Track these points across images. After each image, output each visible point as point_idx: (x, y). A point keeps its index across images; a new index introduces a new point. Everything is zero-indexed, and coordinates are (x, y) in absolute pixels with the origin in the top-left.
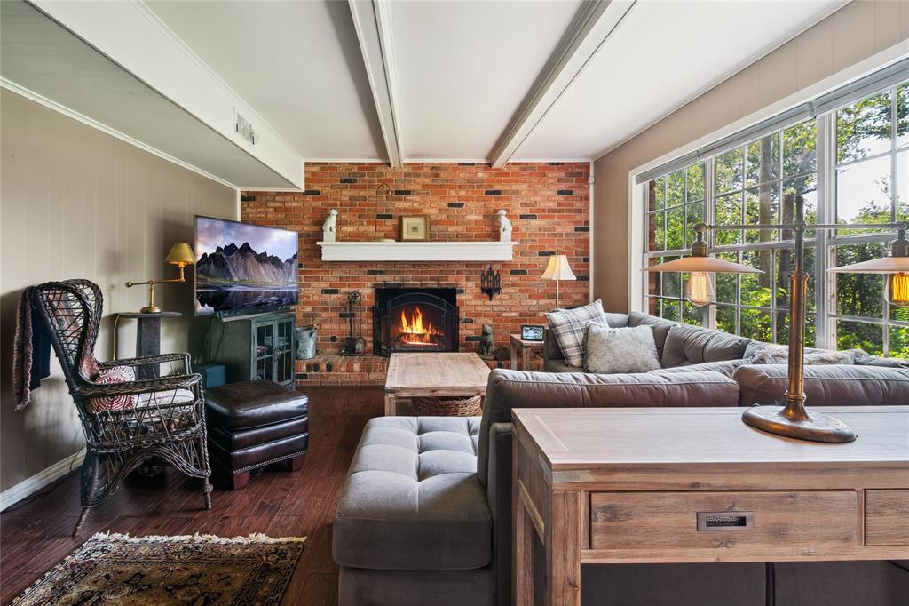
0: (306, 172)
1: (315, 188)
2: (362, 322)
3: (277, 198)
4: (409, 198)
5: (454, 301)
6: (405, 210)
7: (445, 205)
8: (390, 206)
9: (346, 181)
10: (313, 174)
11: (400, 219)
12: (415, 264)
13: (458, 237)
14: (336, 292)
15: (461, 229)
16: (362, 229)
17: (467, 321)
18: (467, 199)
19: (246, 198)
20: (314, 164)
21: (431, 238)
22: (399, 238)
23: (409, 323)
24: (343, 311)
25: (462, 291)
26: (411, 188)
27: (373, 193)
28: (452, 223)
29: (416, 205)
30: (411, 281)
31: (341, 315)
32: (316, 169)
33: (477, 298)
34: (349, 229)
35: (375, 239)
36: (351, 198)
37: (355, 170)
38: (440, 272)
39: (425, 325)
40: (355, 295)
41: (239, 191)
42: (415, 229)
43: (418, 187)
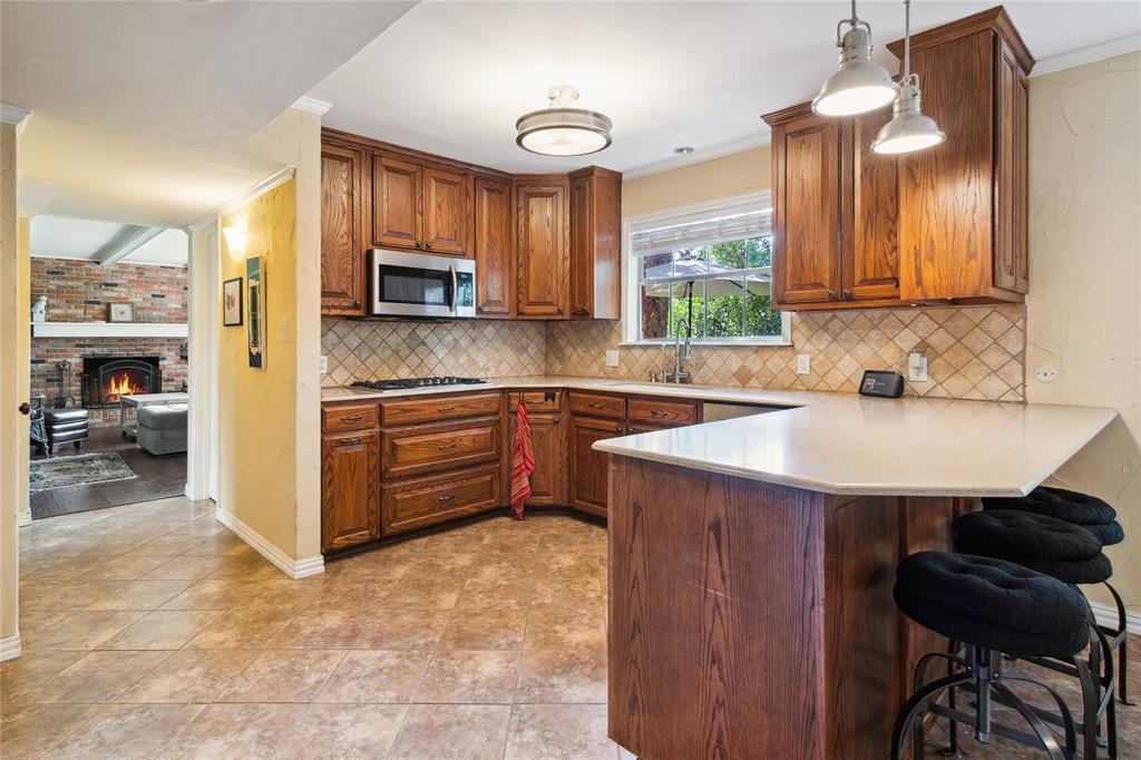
2: (70, 385)
4: (116, 289)
5: (157, 365)
6: (112, 298)
7: (149, 296)
8: (98, 295)
9: (53, 273)
11: (108, 305)
12: (120, 339)
13: (160, 320)
14: (43, 362)
15: (163, 314)
16: (69, 311)
17: (168, 380)
18: (168, 292)
21: (137, 320)
22: (108, 319)
23: (117, 386)
24: (50, 377)
25: (164, 359)
26: (118, 282)
27: (81, 284)
28: (155, 309)
29: (122, 295)
30: (118, 352)
31: (48, 381)
33: (176, 363)
34: (58, 311)
35: (84, 320)
36: (58, 286)
37: (63, 264)
38: (145, 345)
39: (130, 386)
40: (63, 364)
42: (122, 313)
43: (125, 282)
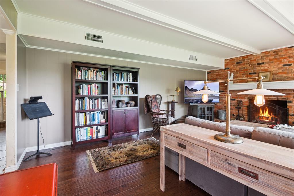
0: (225, 63)
1: (228, 67)
2: (243, 111)
3: (217, 72)
4: (263, 65)
5: (286, 106)
6: (261, 70)
7: (281, 66)
8: (255, 70)
9: (238, 63)
10: (227, 63)
11: (259, 74)
13: (288, 79)
14: (234, 100)
15: (290, 75)
16: (243, 78)
18: (293, 61)
19: (209, 73)
20: (227, 59)
21: (274, 80)
23: (263, 112)
24: (237, 106)
25: (290, 102)
26: (264, 61)
28: (285, 73)
29: (266, 68)
31: (236, 108)
32: (228, 61)
36: (240, 69)
37: (241, 59)
39: (269, 113)
40: (240, 101)
41: (207, 71)
42: (266, 77)
43: (268, 61)
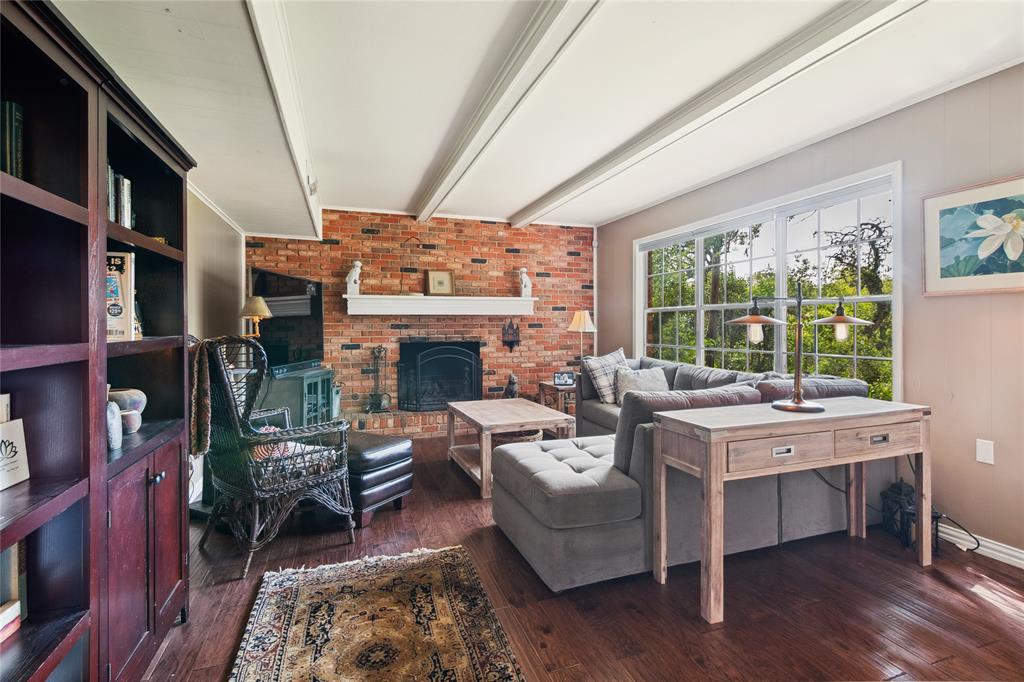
0: (324, 220)
1: (334, 237)
2: (386, 378)
3: (290, 246)
4: (433, 252)
5: (478, 353)
6: (429, 264)
7: (468, 260)
8: (415, 260)
9: (368, 231)
10: (331, 222)
11: (426, 273)
12: (439, 318)
13: (481, 292)
14: (357, 347)
15: (484, 284)
16: (386, 282)
17: (489, 373)
18: (489, 255)
19: (253, 244)
20: (332, 211)
21: (457, 292)
22: (426, 291)
24: (365, 367)
25: (485, 344)
26: (436, 242)
27: (397, 245)
28: (475, 279)
29: (440, 259)
30: (436, 334)
31: (363, 372)
32: (335, 217)
33: (498, 350)
34: (372, 282)
35: (400, 293)
36: (374, 250)
37: (378, 220)
38: (465, 326)
40: (380, 349)
41: (243, 236)
42: (441, 283)
43: (443, 242)
